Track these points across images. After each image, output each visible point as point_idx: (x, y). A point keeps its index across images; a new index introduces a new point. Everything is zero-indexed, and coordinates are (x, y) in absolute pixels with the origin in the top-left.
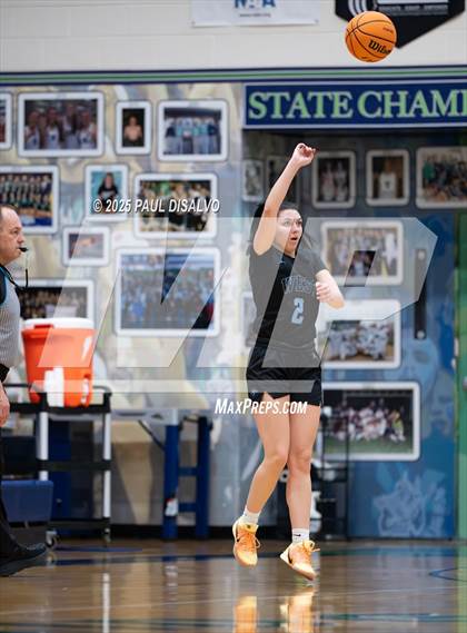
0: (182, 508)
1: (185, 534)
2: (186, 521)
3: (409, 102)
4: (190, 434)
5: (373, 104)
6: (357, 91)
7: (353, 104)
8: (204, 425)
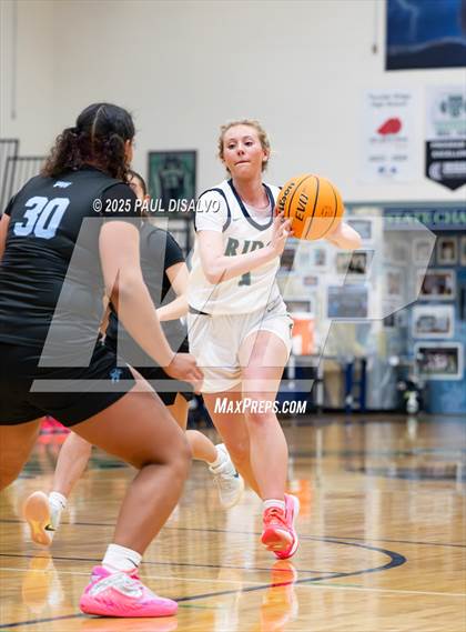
0: (355, 400)
1: (356, 412)
2: (356, 406)
3: (458, 216)
4: (358, 367)
5: (441, 217)
6: (433, 211)
7: (432, 217)
8: (364, 363)
